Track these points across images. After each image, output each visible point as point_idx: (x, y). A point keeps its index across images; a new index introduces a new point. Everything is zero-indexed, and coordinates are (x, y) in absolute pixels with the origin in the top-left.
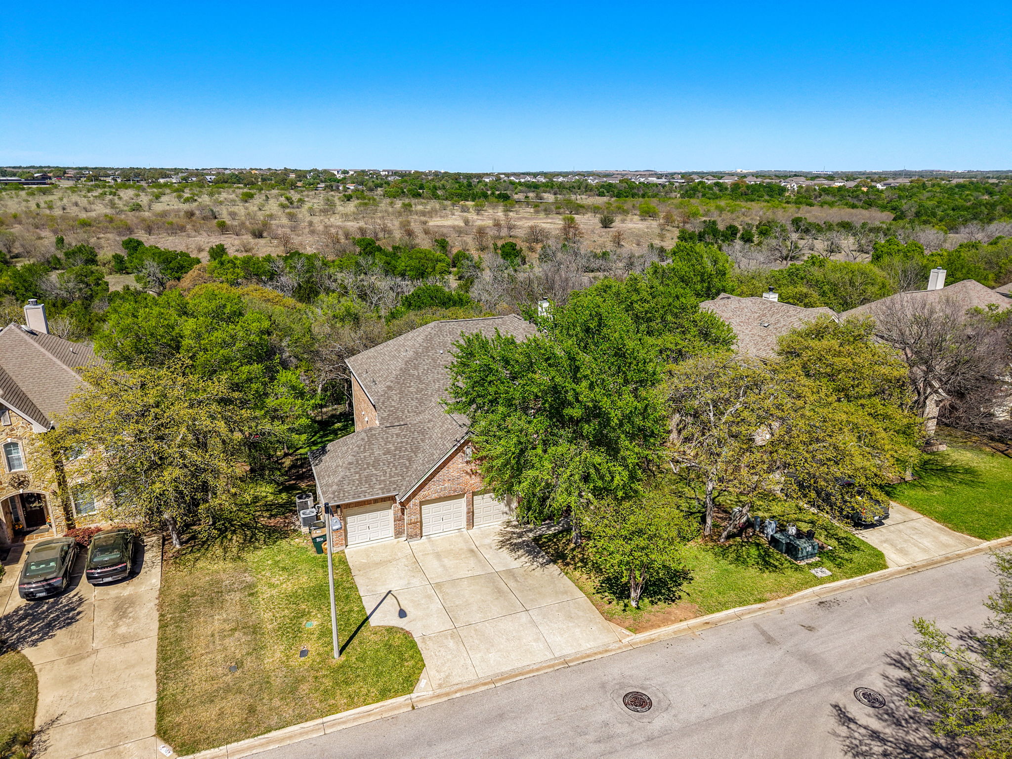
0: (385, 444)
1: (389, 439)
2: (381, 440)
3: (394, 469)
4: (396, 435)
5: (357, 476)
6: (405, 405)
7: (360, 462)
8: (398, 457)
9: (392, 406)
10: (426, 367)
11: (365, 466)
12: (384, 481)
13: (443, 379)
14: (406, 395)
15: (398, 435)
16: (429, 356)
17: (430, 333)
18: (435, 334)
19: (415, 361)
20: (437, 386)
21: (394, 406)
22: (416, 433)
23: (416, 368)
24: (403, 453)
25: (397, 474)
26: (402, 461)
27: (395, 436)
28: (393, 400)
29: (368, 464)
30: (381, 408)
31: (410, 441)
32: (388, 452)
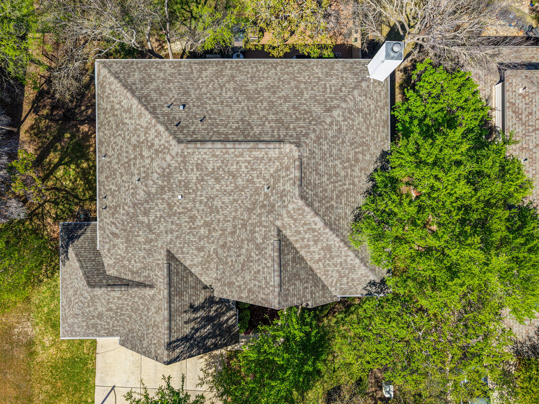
0: (108, 304)
1: (111, 301)
2: (103, 300)
3: (116, 322)
4: (118, 297)
5: (85, 323)
6: (132, 255)
7: (86, 314)
8: (119, 314)
9: (118, 255)
10: (158, 214)
11: (91, 317)
12: (108, 329)
13: (177, 231)
14: (134, 244)
15: (119, 298)
16: (163, 199)
17: (169, 165)
18: (176, 168)
19: (145, 205)
20: (169, 238)
21: (120, 255)
22: (136, 298)
23: (146, 213)
24: (124, 312)
25: (120, 326)
26: (123, 317)
27: (116, 299)
28: (119, 249)
29: (93, 317)
30: (107, 255)
31: (130, 304)
32: (110, 310)
